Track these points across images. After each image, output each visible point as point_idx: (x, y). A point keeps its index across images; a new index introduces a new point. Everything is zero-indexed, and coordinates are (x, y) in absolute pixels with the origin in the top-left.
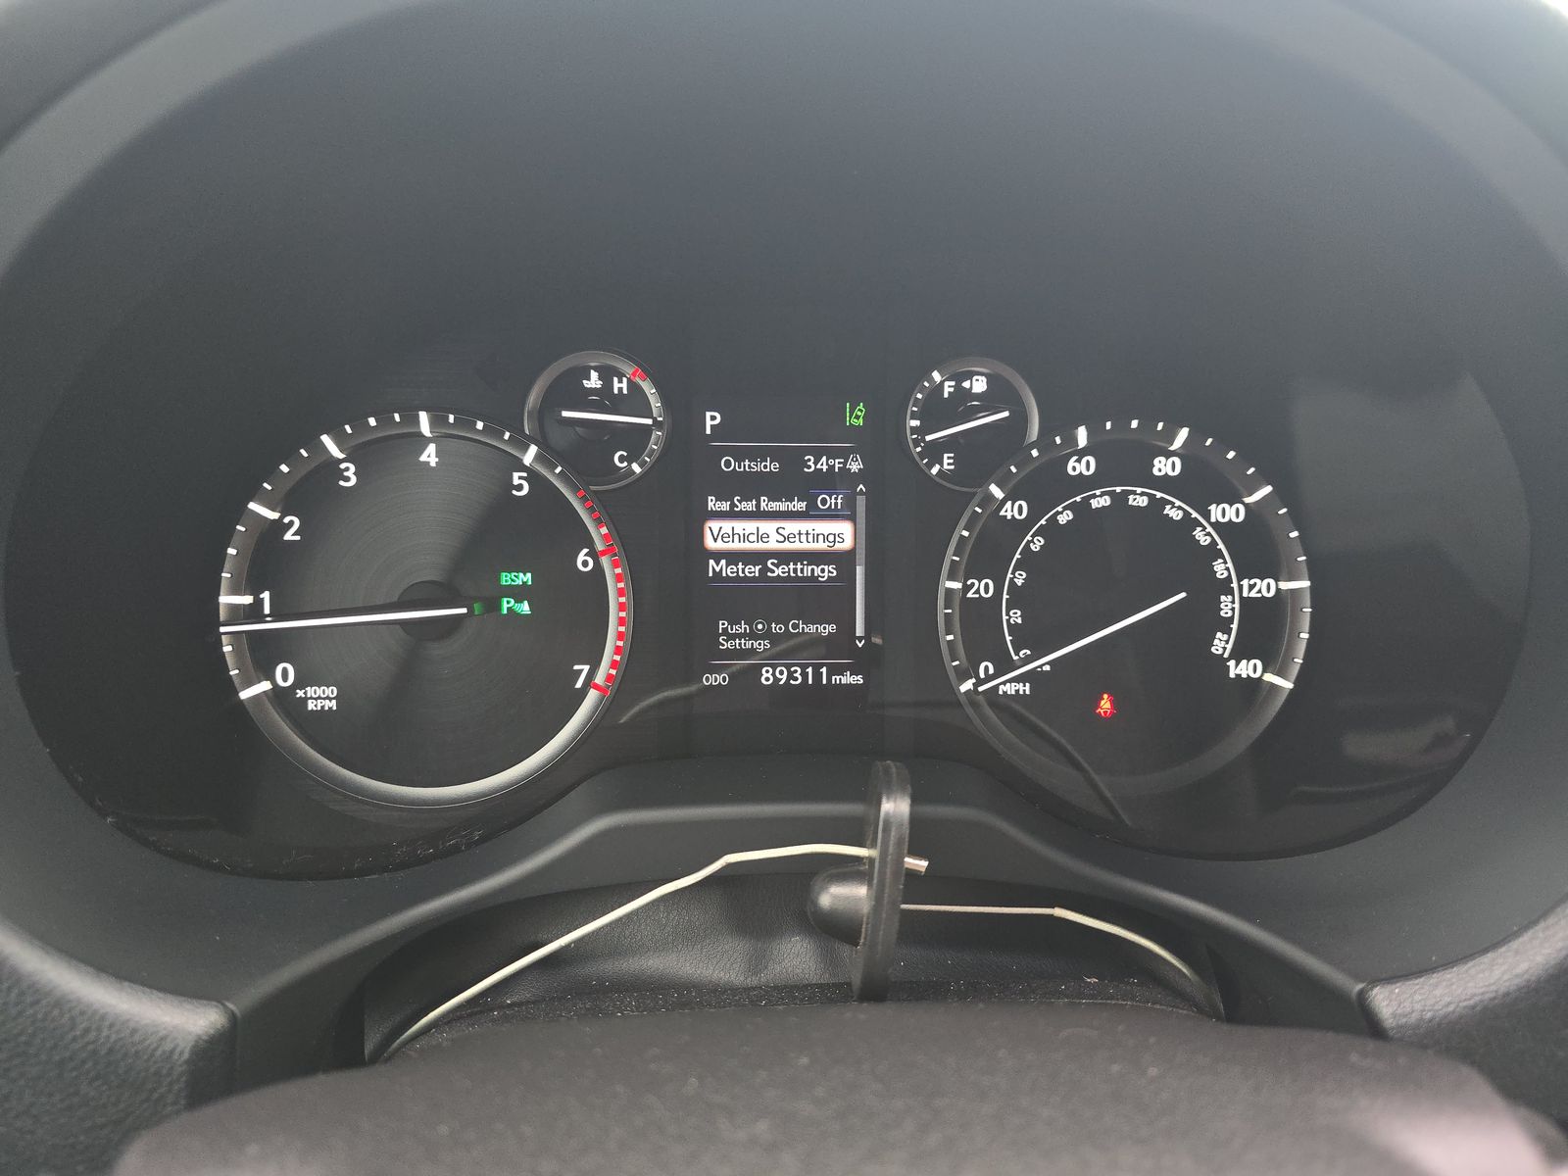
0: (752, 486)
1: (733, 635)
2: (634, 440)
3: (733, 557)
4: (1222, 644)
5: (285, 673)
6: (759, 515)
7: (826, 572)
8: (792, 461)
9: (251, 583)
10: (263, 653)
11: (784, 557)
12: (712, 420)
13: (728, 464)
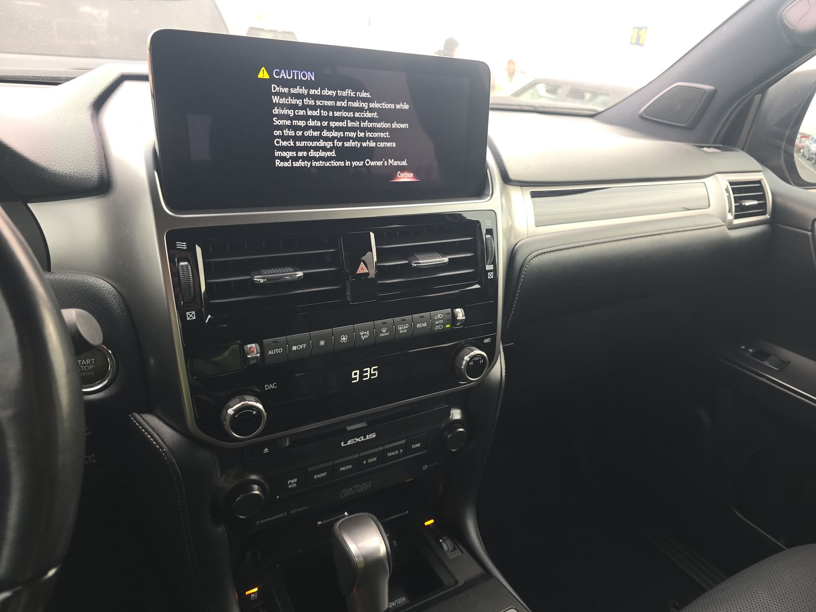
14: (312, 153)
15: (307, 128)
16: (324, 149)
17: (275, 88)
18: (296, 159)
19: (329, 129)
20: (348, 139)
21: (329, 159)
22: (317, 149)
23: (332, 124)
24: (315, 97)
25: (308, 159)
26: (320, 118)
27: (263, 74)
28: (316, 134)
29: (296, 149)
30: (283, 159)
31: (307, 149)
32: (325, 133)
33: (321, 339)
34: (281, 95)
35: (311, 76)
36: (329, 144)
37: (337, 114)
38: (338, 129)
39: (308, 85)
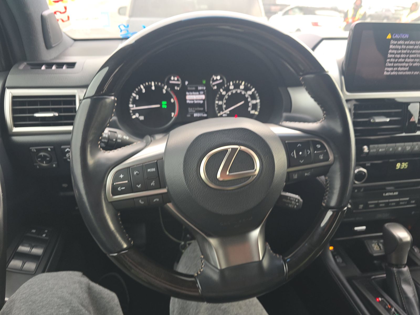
0: (192, 91)
1: (190, 110)
2: (178, 85)
3: (190, 100)
4: (249, 109)
5: (137, 115)
6: (193, 95)
7: (202, 102)
8: (197, 88)
9: (133, 104)
10: (135, 112)
11: (196, 100)
12: (187, 83)
13: (189, 88)
14: (399, 69)
15: (400, 58)
16: (405, 67)
17: (392, 42)
18: (392, 71)
19: (409, 58)
20: (415, 62)
21: (405, 71)
22: (401, 67)
23: (411, 56)
24: (406, 45)
25: (397, 71)
26: (406, 54)
27: (389, 37)
28: (403, 60)
29: (393, 67)
30: (388, 71)
31: (398, 67)
32: (407, 60)
33: (390, 147)
34: (394, 45)
35: (407, 36)
36: (407, 65)
37: (414, 51)
38: (412, 58)
39: (405, 40)
